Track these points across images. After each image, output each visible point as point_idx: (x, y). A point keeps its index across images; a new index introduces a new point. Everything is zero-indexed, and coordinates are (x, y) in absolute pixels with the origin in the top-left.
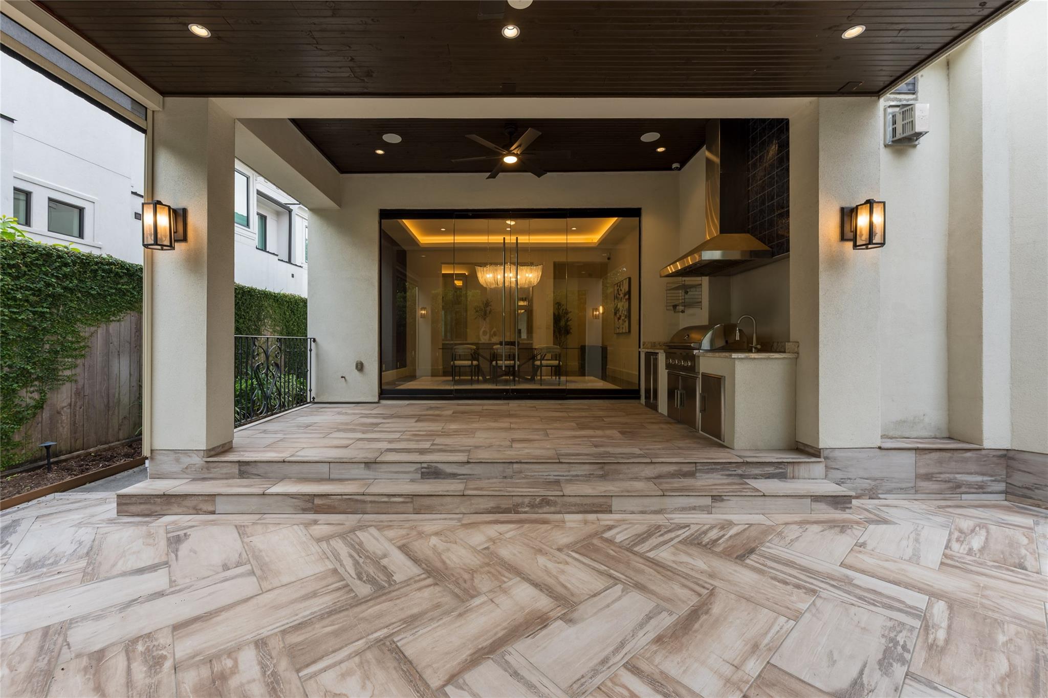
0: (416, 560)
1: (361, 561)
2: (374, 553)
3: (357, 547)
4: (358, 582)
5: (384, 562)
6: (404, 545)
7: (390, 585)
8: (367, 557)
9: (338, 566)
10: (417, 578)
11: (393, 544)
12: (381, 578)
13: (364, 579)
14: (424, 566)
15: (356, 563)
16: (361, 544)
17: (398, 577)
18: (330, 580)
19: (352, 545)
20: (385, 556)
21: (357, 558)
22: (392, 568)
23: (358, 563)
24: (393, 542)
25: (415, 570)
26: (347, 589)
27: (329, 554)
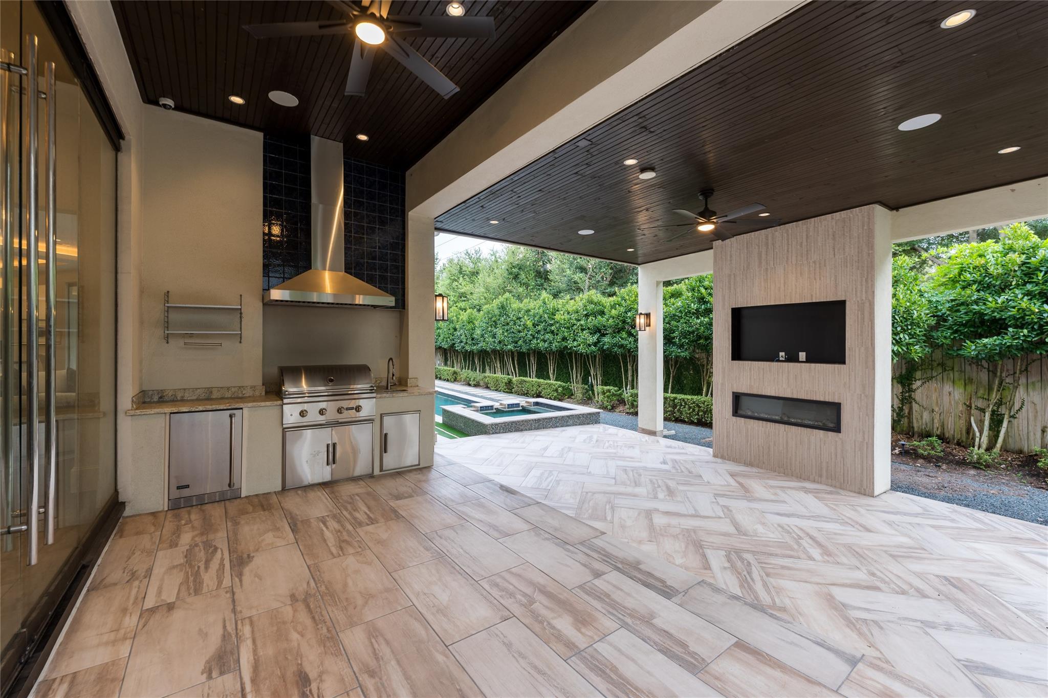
0: (704, 556)
1: (745, 573)
2: (733, 574)
3: (746, 585)
4: (751, 561)
5: (727, 565)
6: (706, 569)
7: (730, 552)
8: (740, 574)
9: (765, 577)
10: (710, 547)
11: (713, 573)
12: (734, 557)
13: (745, 561)
14: (701, 551)
15: (749, 573)
16: (741, 586)
17: (723, 553)
18: (771, 571)
19: (750, 589)
20: (725, 568)
21: (747, 576)
22: (724, 559)
23: (748, 573)
24: (712, 575)
25: (709, 553)
26: (759, 561)
27: (772, 590)
